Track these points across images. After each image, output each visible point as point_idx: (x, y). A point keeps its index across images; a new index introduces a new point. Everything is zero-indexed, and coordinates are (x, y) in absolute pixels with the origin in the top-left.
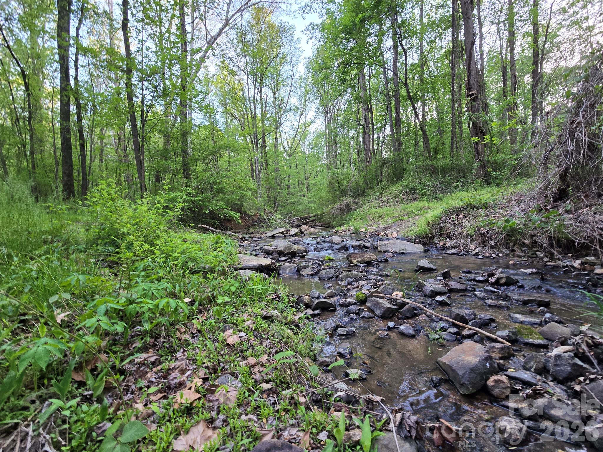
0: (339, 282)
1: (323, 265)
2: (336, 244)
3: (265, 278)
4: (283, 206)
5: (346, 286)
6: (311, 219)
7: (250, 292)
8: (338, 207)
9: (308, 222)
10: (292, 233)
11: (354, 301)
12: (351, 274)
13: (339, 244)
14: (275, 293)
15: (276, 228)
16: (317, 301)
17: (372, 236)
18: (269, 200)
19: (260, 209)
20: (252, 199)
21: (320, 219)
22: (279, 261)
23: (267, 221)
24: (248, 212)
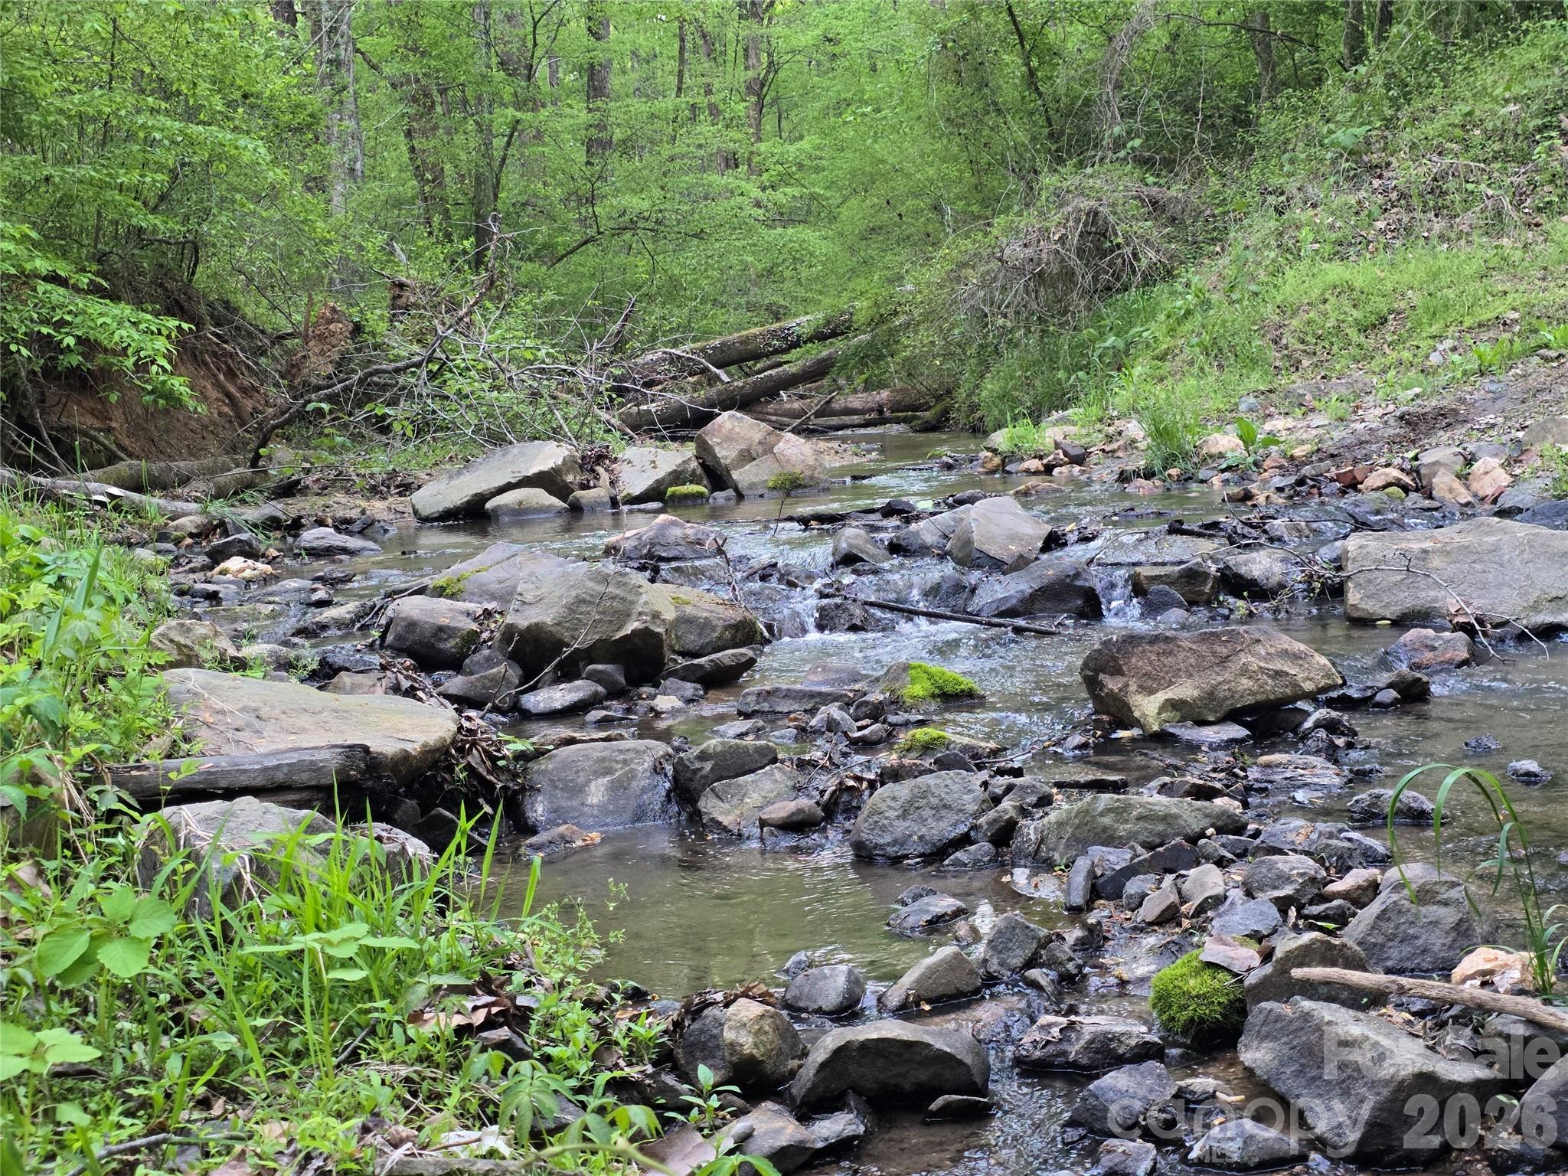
0: (1020, 877)
1: (888, 740)
2: (997, 566)
3: (397, 867)
4: (550, 254)
5: (1076, 912)
6: (796, 362)
7: (268, 983)
8: (1015, 252)
9: (772, 390)
10: (635, 483)
11: (1137, 1031)
12: (1120, 812)
13: (1021, 563)
14: (486, 984)
15: (497, 439)
16: (835, 1037)
17: (1302, 489)
18: (432, 201)
19: (355, 276)
20: (274, 194)
21: (870, 356)
22: (520, 717)
23: (418, 381)
24: (253, 308)
